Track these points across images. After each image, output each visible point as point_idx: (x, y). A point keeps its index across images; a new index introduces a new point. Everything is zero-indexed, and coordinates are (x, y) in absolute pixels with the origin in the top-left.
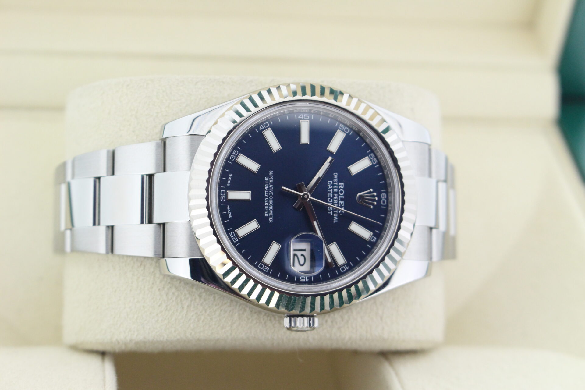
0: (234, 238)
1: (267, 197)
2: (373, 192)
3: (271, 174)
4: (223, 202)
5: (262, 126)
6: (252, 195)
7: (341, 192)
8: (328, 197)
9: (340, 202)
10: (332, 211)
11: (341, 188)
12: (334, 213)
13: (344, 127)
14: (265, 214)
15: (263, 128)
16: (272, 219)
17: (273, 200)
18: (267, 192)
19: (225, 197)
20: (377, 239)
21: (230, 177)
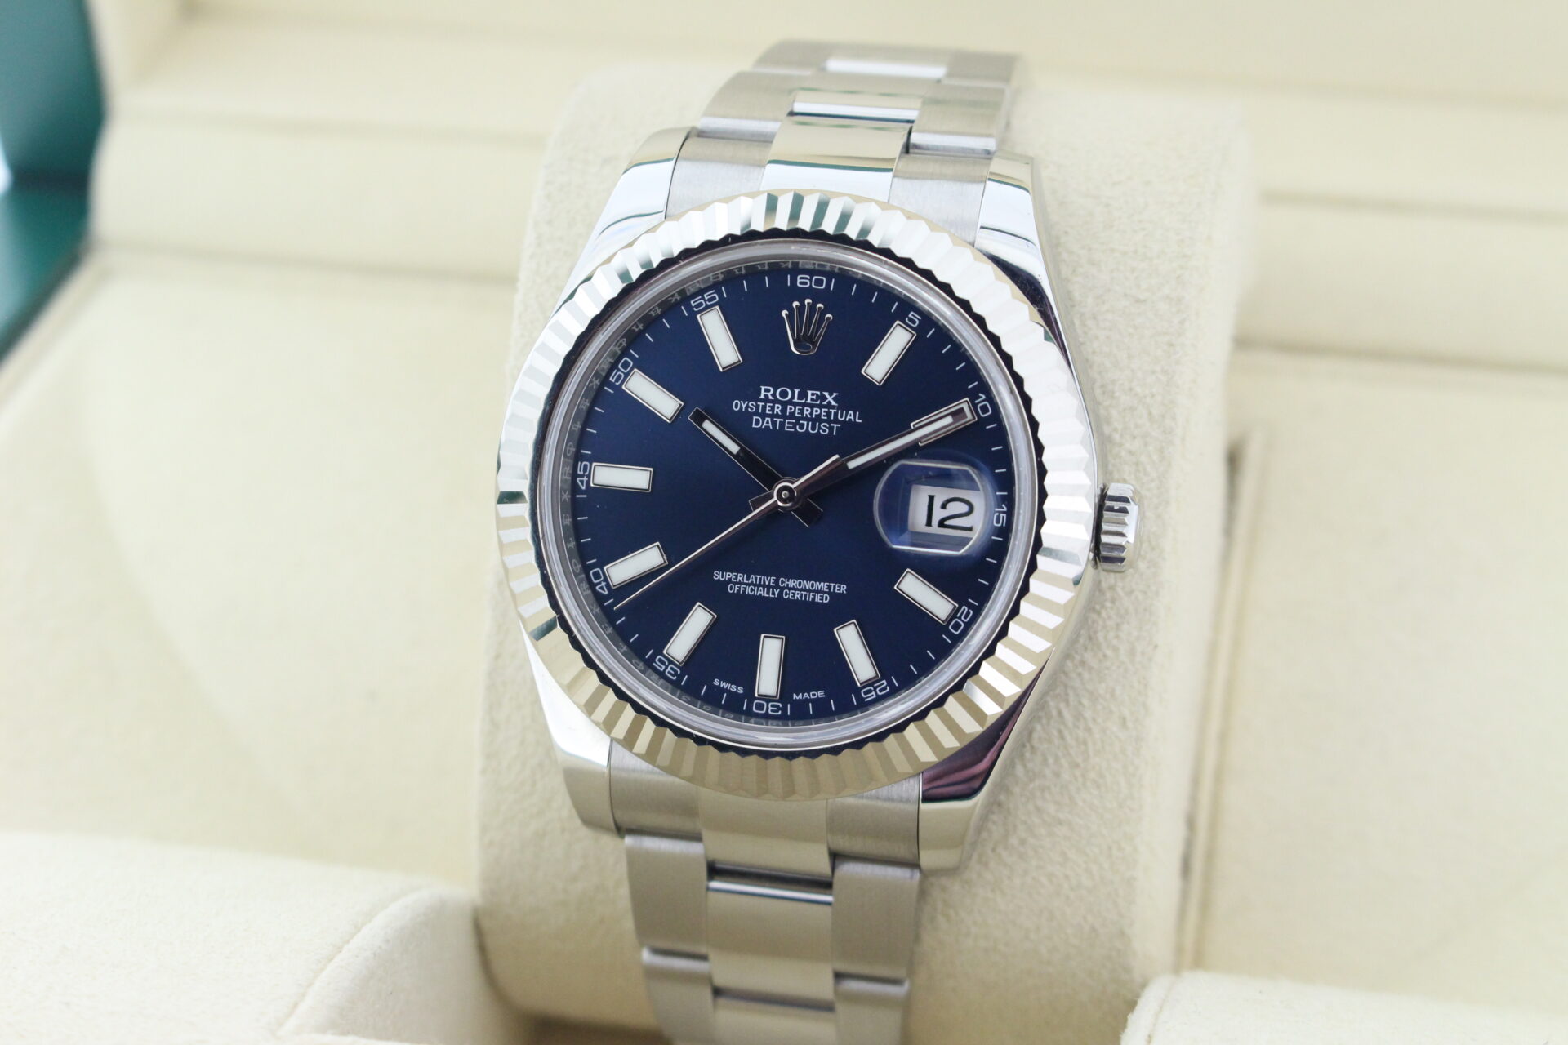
0: (877, 691)
1: (780, 594)
2: (791, 310)
3: (722, 577)
4: (784, 709)
5: (597, 588)
6: (773, 631)
7: (784, 394)
8: (793, 430)
9: (809, 401)
10: (829, 424)
11: (774, 395)
12: (836, 421)
13: (619, 370)
14: (824, 601)
15: (603, 584)
16: (837, 585)
17: (789, 577)
18: (768, 593)
19: (770, 704)
20: (912, 313)
21: (720, 683)
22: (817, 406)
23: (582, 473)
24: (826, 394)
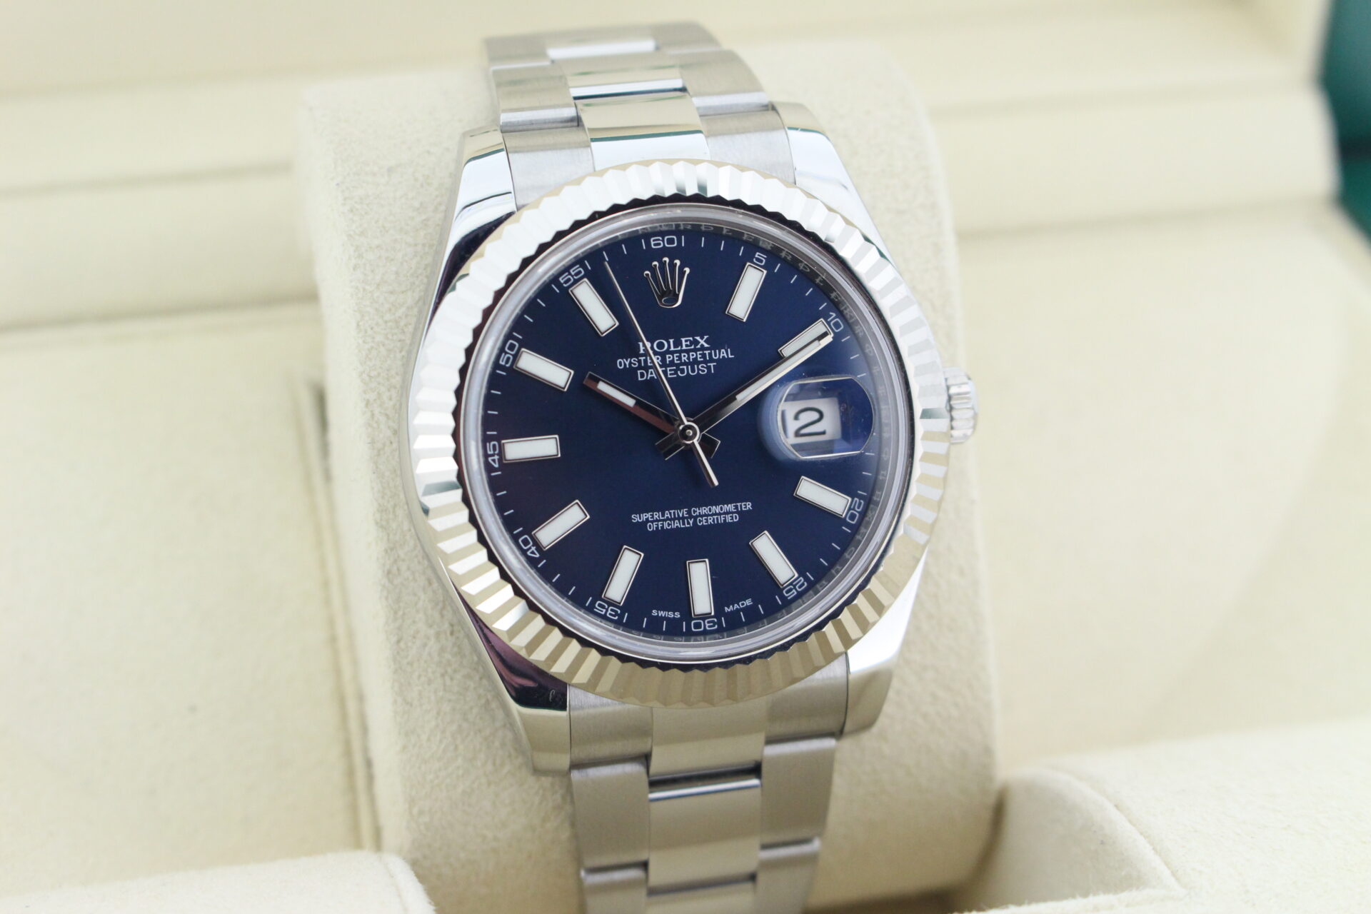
0: (797, 587)
1: (695, 522)
2: (653, 270)
3: (640, 519)
4: (720, 623)
5: (529, 553)
6: (697, 557)
7: (661, 346)
8: (675, 376)
9: (684, 348)
10: (706, 364)
11: (652, 348)
12: (711, 360)
13: (506, 353)
14: (735, 520)
15: (533, 549)
16: (743, 504)
17: (699, 506)
18: (684, 524)
19: (706, 621)
20: (758, 253)
21: (658, 613)
22: (692, 350)
23: (492, 452)
24: (698, 338)
